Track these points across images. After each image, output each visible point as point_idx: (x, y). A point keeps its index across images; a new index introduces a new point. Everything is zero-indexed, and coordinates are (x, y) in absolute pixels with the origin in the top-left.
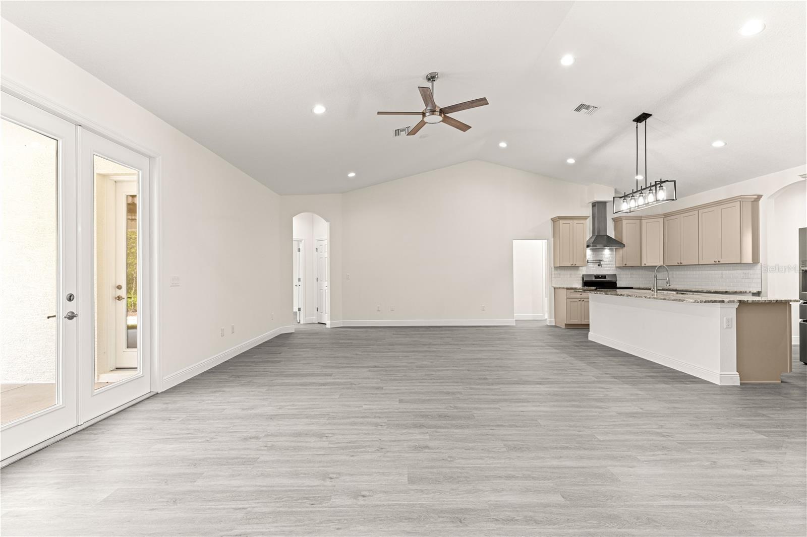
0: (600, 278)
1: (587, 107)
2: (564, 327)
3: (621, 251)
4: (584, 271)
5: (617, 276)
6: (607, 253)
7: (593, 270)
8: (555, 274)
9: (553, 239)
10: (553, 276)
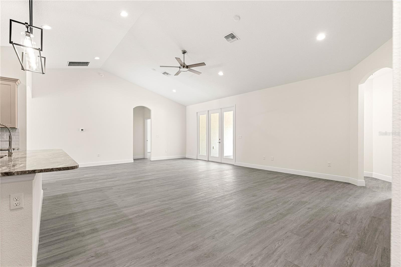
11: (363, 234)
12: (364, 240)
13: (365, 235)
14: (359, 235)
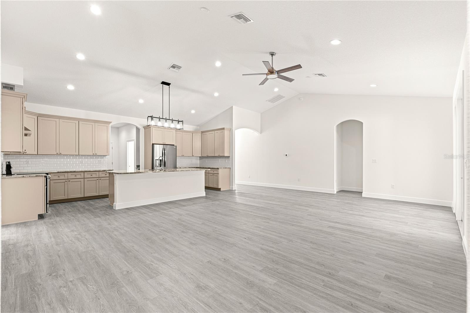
11: (35, 288)
12: (30, 283)
13: (33, 288)
14: (39, 284)
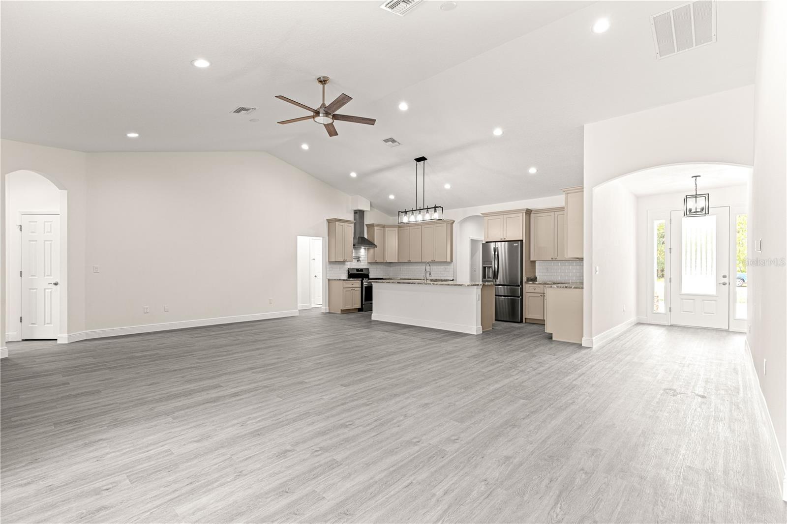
0: (360, 271)
1: (393, 141)
2: (340, 312)
3: (372, 251)
4: (349, 265)
5: (370, 270)
6: (363, 252)
7: (354, 265)
8: (329, 268)
9: (327, 238)
10: (328, 270)
